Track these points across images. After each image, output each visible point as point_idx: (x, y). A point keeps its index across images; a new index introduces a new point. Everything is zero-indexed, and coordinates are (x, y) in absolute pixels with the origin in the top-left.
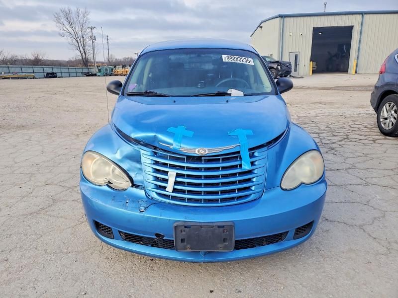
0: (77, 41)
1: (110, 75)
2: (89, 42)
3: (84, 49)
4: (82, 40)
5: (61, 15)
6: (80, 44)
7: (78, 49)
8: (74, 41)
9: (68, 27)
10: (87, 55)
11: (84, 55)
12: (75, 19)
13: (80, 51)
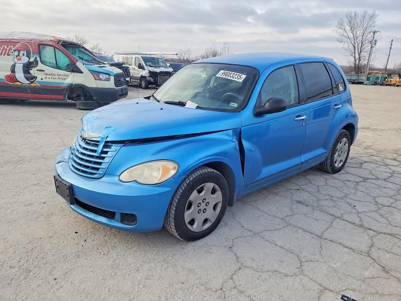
0: (354, 47)
1: (381, 85)
2: (367, 47)
3: (359, 55)
4: (360, 45)
5: (346, 20)
6: (358, 50)
7: (353, 55)
8: (351, 46)
9: (348, 32)
10: (361, 62)
11: (358, 61)
12: (359, 23)
13: (355, 57)
